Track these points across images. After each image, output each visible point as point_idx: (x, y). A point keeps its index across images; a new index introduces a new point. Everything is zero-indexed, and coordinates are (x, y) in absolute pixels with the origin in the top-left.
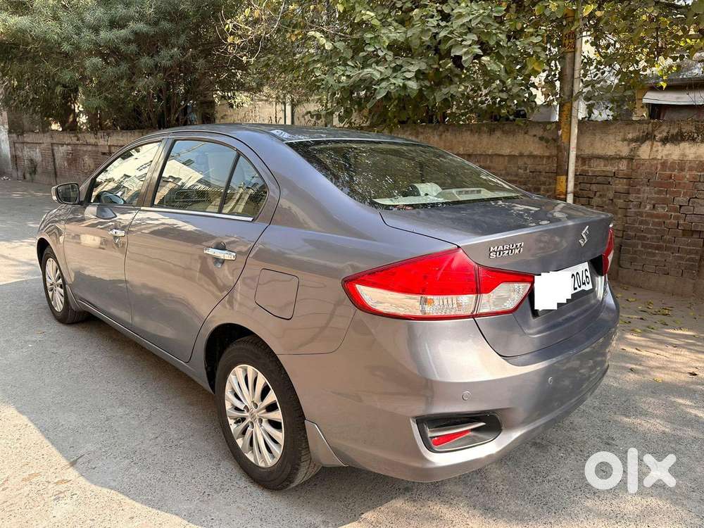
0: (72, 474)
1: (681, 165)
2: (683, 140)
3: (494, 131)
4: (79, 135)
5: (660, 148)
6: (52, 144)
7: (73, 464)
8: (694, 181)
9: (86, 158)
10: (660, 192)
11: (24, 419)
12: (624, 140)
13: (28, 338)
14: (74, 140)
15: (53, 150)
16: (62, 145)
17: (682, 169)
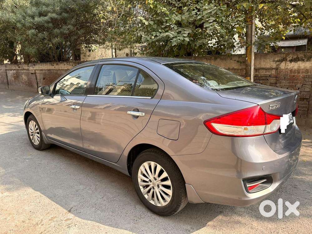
0: (71, 216)
1: (298, 71)
2: (299, 60)
3: (216, 59)
4: (20, 65)
5: (289, 64)
6: (6, 70)
7: (70, 211)
8: (304, 78)
9: (23, 76)
10: (290, 83)
11: (38, 194)
12: (273, 61)
13: (24, 157)
14: (17, 68)
15: (6, 73)
16: (11, 70)
17: (299, 73)
